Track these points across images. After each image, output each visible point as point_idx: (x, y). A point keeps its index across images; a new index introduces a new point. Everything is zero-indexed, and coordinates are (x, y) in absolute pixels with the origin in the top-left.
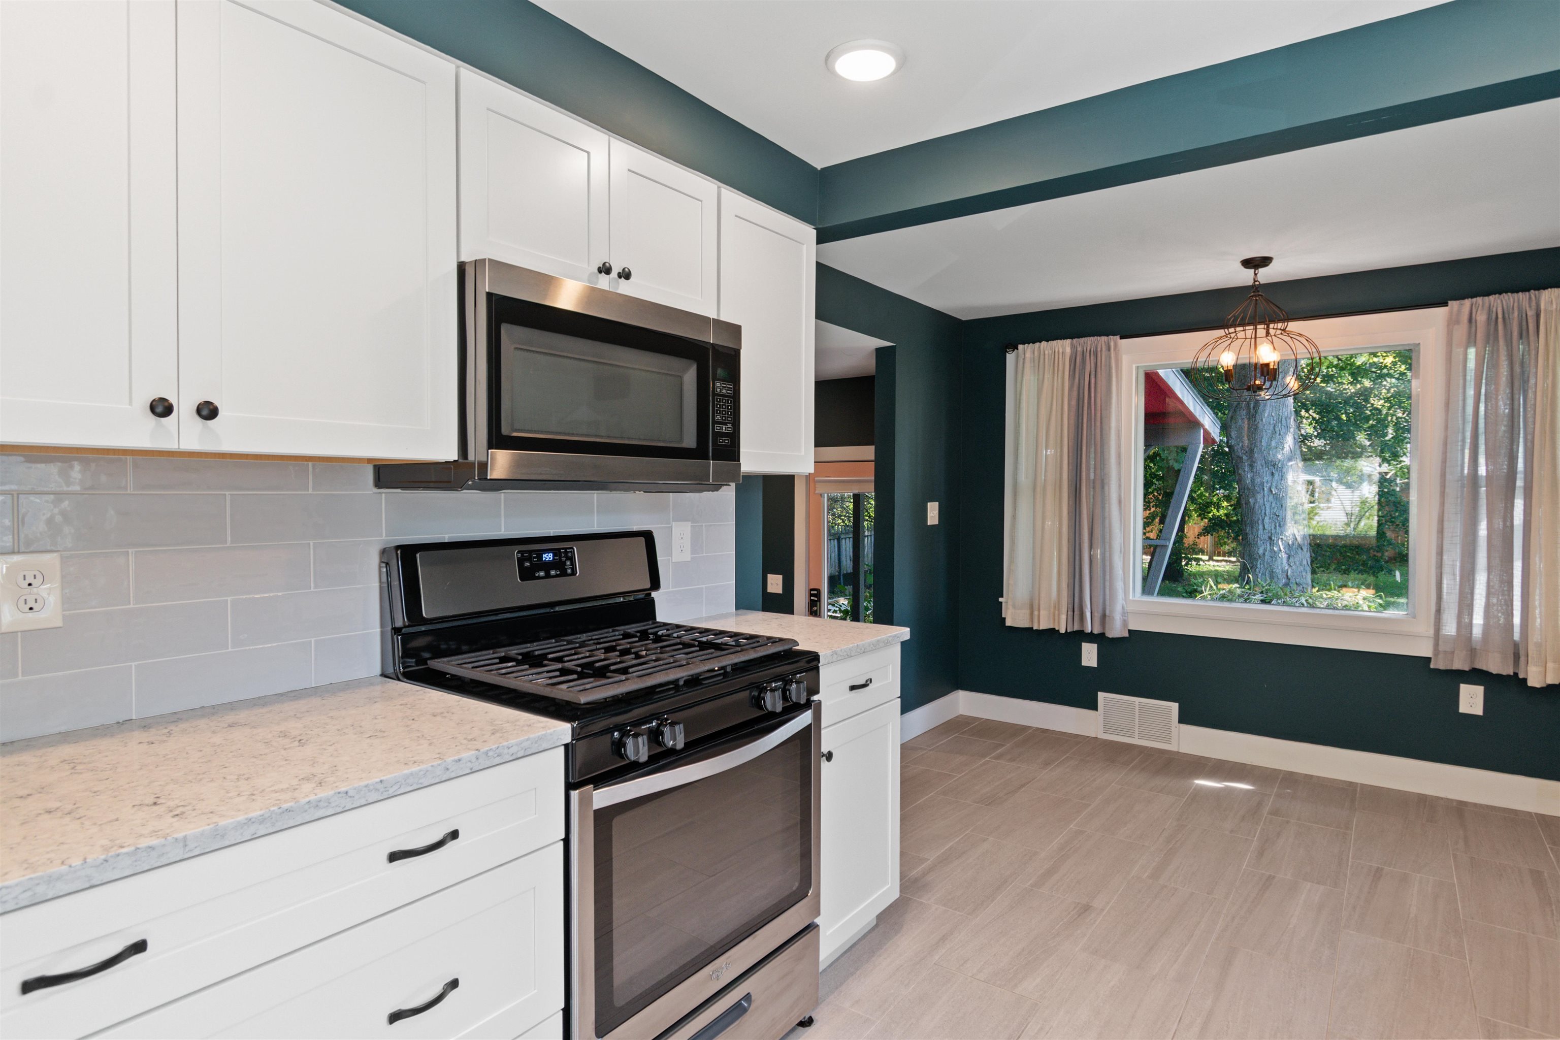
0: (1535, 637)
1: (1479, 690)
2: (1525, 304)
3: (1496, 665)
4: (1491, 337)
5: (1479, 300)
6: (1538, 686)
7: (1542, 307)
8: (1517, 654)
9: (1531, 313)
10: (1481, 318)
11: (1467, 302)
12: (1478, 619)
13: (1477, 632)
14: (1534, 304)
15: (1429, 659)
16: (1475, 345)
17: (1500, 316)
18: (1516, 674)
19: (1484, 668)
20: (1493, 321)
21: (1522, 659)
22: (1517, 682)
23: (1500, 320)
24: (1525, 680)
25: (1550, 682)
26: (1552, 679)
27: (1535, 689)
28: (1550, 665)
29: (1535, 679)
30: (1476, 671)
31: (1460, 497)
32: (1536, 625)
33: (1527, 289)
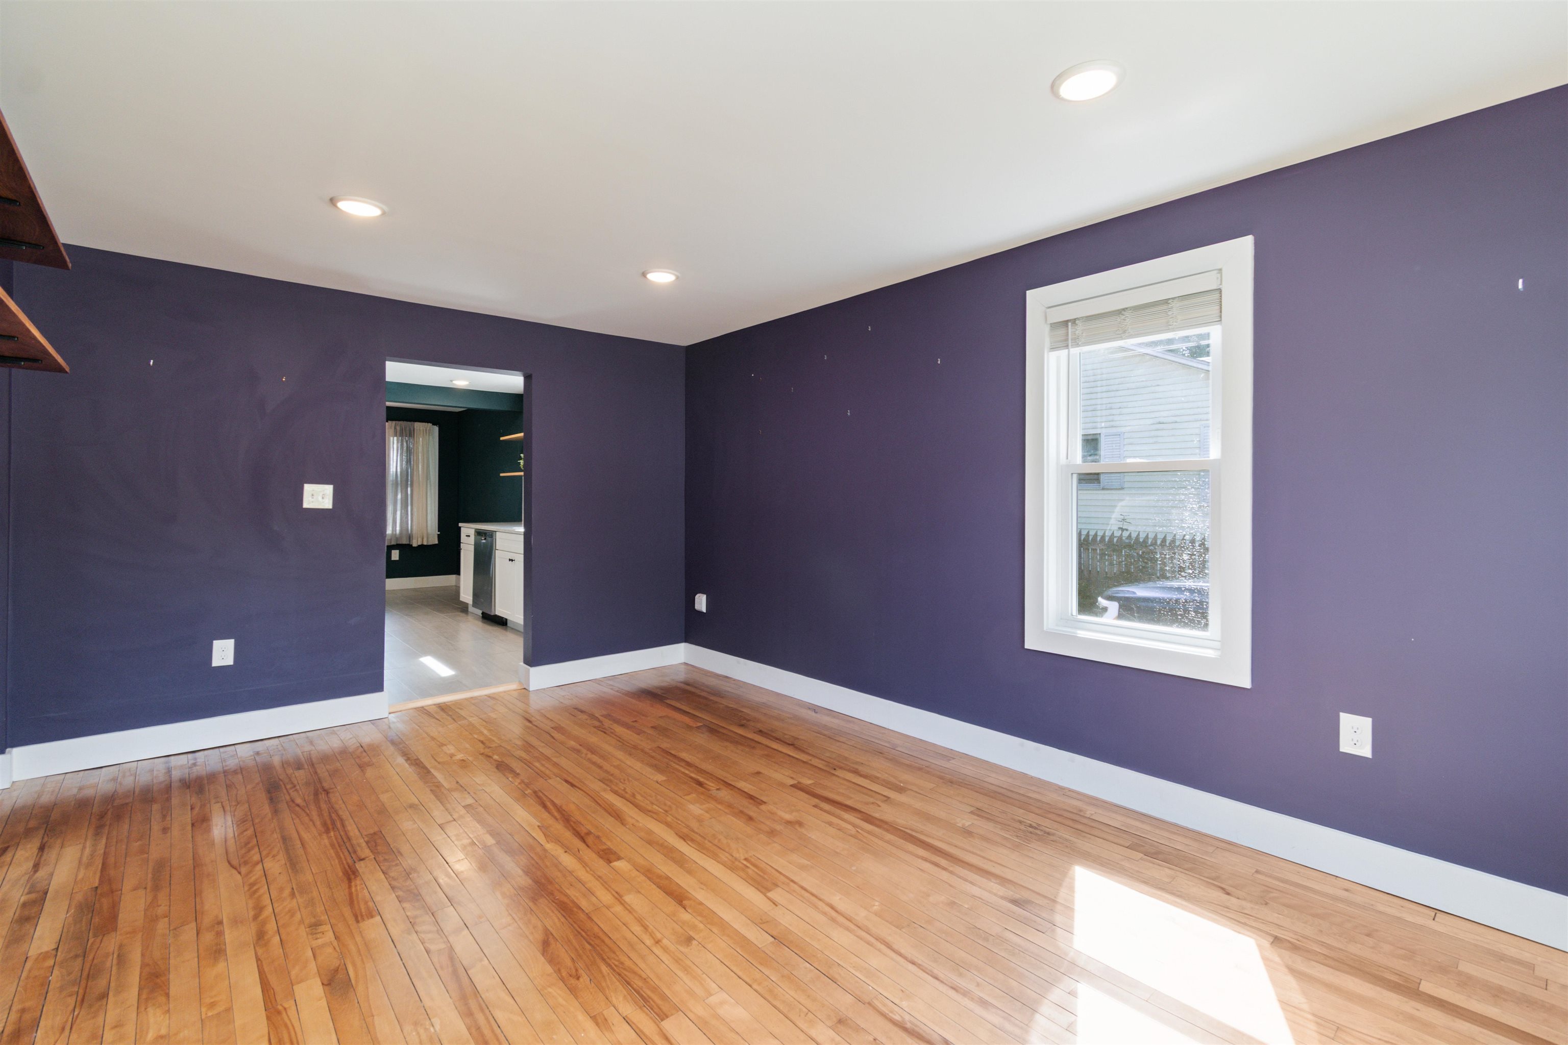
0: (414, 532)
1: (397, 552)
2: (411, 425)
3: (404, 541)
4: (402, 435)
5: (397, 422)
7: (415, 427)
8: (410, 537)
9: (412, 429)
10: (398, 428)
11: (394, 422)
12: (398, 528)
13: (398, 532)
14: (413, 426)
16: (396, 436)
17: (404, 428)
18: (409, 544)
19: (401, 543)
20: (402, 430)
21: (411, 538)
22: (409, 546)
23: (404, 430)
24: (412, 545)
25: (419, 544)
26: (421, 544)
27: (414, 547)
28: (419, 539)
29: (415, 545)
30: (397, 544)
31: (393, 487)
32: (414, 527)
33: (410, 421)
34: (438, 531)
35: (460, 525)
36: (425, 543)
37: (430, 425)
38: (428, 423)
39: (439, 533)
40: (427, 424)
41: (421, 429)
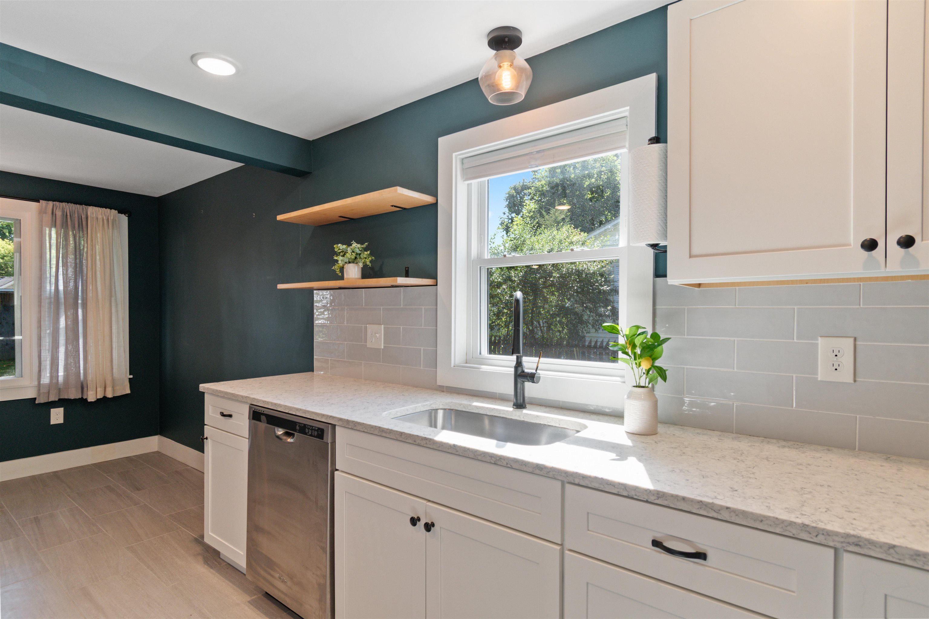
0: (90, 378)
1: (61, 410)
2: (81, 211)
3: (73, 394)
4: (65, 225)
5: (57, 203)
6: (93, 401)
7: (89, 214)
8: (83, 387)
9: (84, 216)
10: (59, 213)
11: (51, 203)
12: (61, 373)
13: (61, 379)
14: (85, 212)
15: (35, 399)
16: (55, 226)
17: (68, 214)
18: (82, 398)
19: (66, 397)
20: (65, 216)
21: (85, 389)
22: (83, 401)
23: (69, 217)
24: (86, 399)
25: (98, 397)
26: (100, 396)
27: (91, 403)
28: (99, 389)
29: (91, 398)
30: (60, 400)
31: (50, 308)
32: (90, 371)
33: (81, 204)
34: (130, 375)
35: (203, 387)
36: (110, 395)
37: (114, 212)
38: (111, 209)
39: (131, 376)
40: (108, 210)
41: (100, 217)
